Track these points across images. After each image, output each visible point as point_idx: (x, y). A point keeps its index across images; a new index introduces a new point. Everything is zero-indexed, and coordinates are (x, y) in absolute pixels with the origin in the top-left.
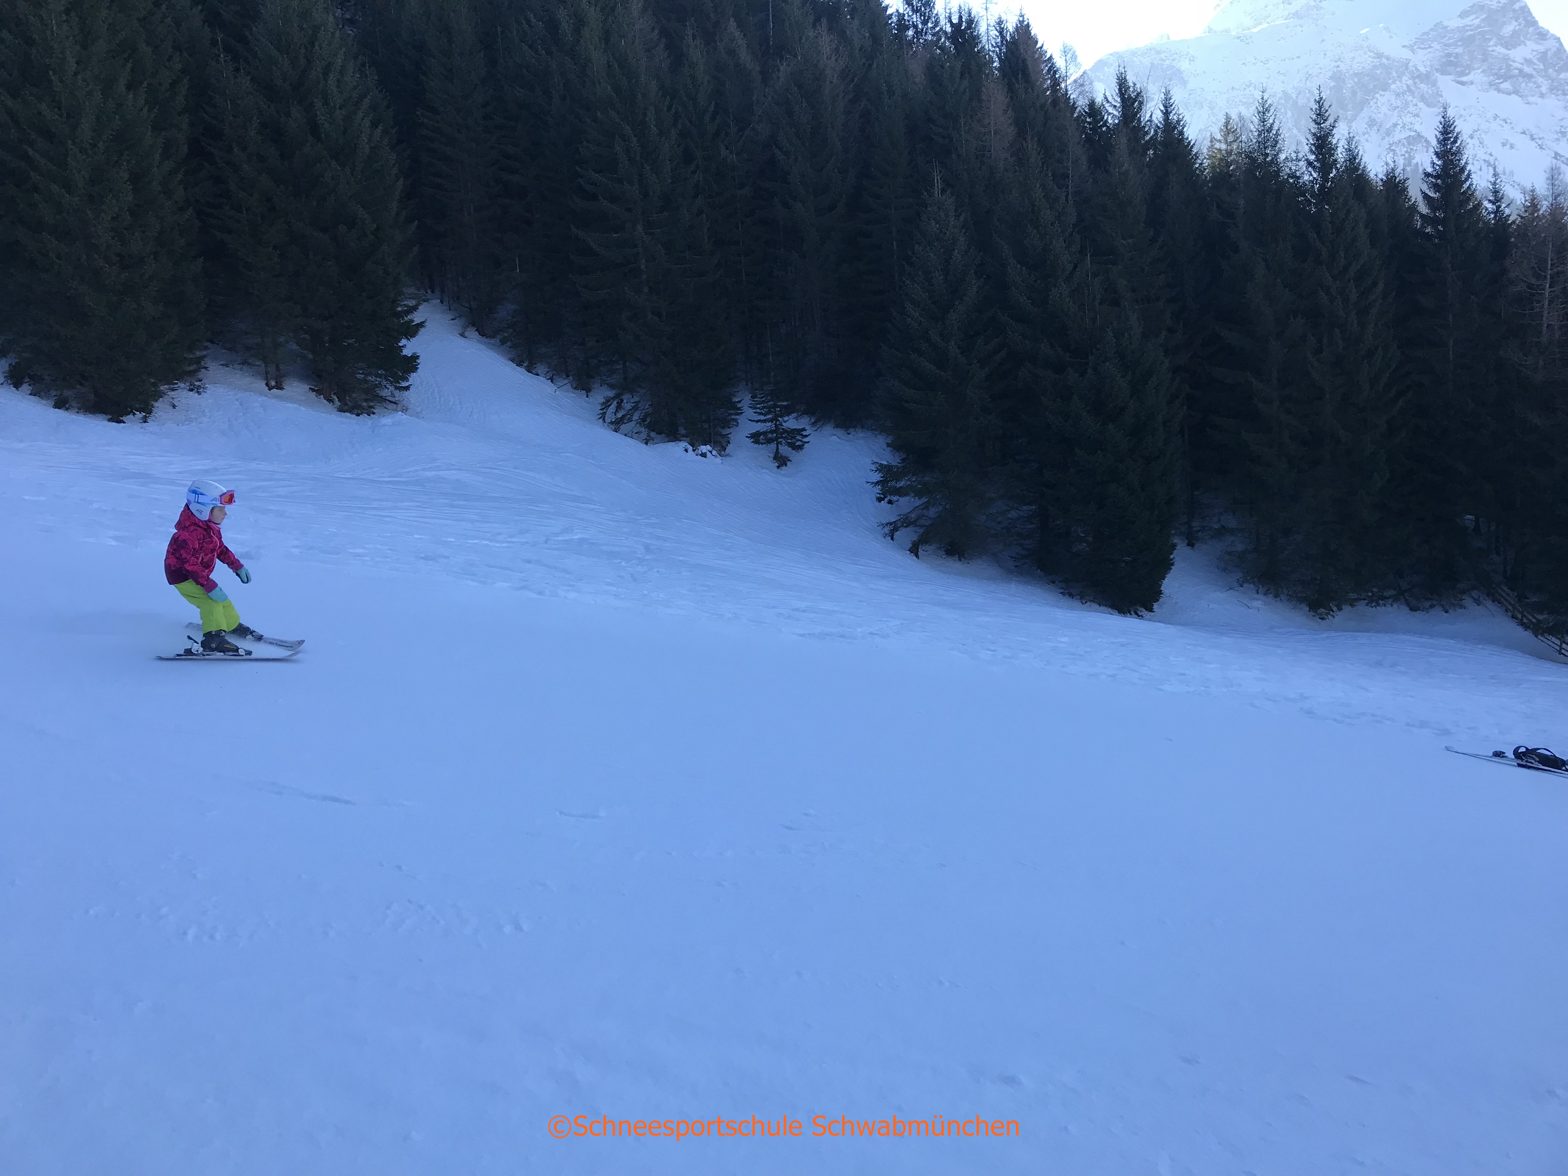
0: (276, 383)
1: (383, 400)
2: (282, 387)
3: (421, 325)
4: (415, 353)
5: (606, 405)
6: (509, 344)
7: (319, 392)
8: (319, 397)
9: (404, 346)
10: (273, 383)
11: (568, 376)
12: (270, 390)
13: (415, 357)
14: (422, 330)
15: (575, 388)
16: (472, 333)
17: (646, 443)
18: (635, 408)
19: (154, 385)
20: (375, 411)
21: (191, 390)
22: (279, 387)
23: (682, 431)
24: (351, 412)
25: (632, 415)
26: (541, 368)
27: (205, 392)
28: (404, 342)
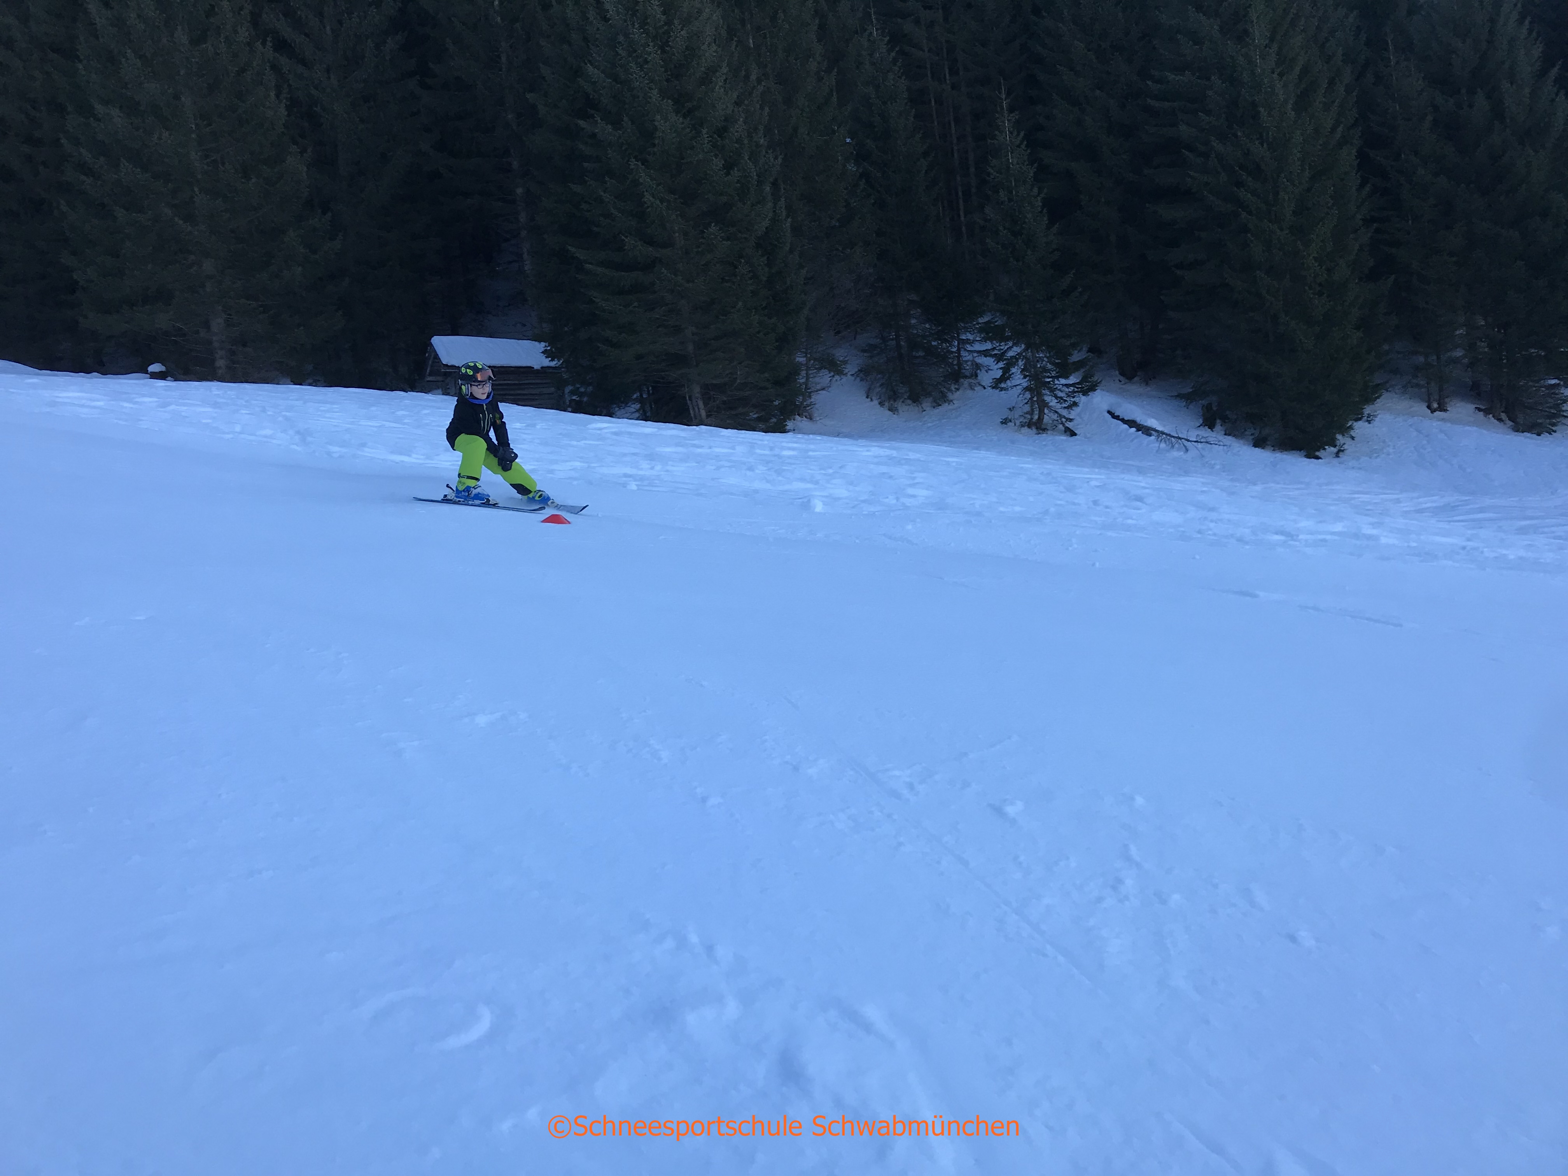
0: (1438, 404)
2: (1445, 408)
7: (1485, 411)
8: (1488, 416)
10: (1435, 405)
12: (1432, 412)
20: (1554, 428)
22: (1442, 408)
24: (1528, 431)
27: (1374, 420)
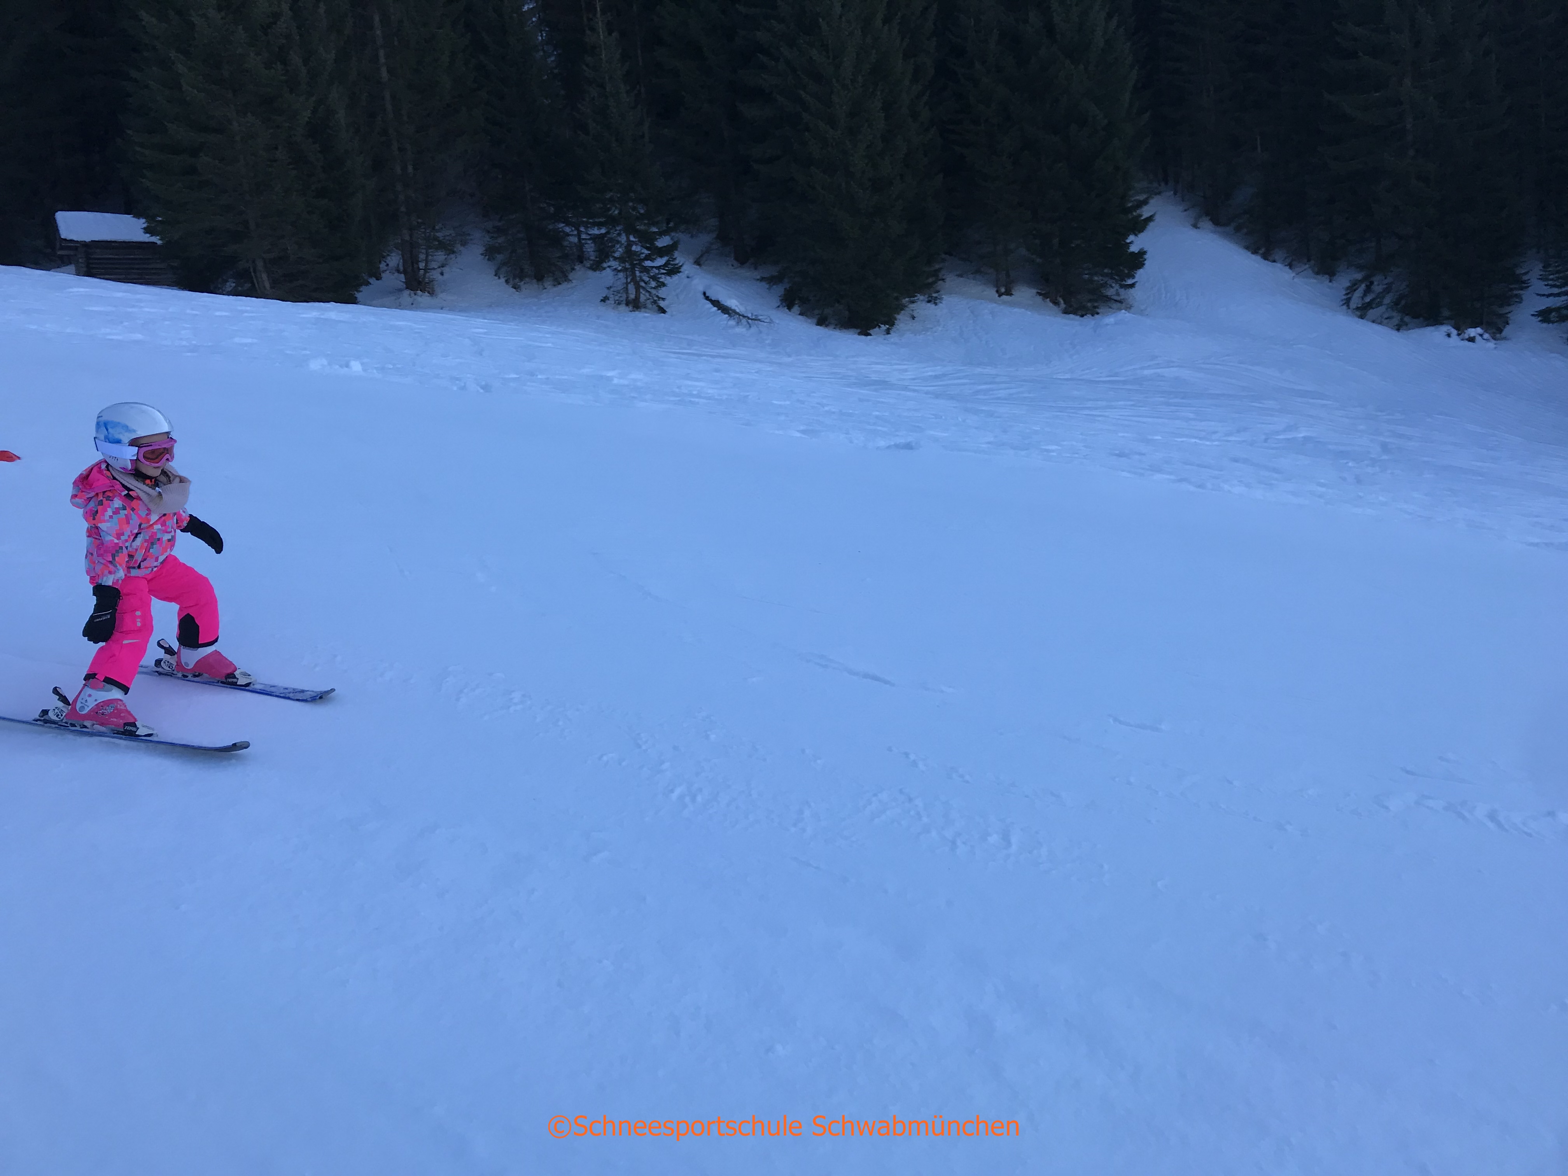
0: (1006, 289)
1: (1108, 299)
2: (1011, 293)
3: (1150, 219)
4: (1142, 249)
5: (1351, 289)
6: (1245, 230)
7: (1045, 296)
8: (1046, 300)
9: (1131, 243)
10: (1003, 290)
11: (1309, 260)
12: (1000, 296)
13: (1142, 253)
14: (1152, 224)
15: (1317, 273)
16: (1206, 224)
17: (1398, 330)
18: (1388, 290)
19: (897, 299)
20: (1099, 311)
21: (929, 302)
22: (1008, 293)
23: (1446, 313)
24: (1075, 313)
25: (1383, 297)
26: (1279, 254)
27: (941, 302)
28: (1131, 238)
